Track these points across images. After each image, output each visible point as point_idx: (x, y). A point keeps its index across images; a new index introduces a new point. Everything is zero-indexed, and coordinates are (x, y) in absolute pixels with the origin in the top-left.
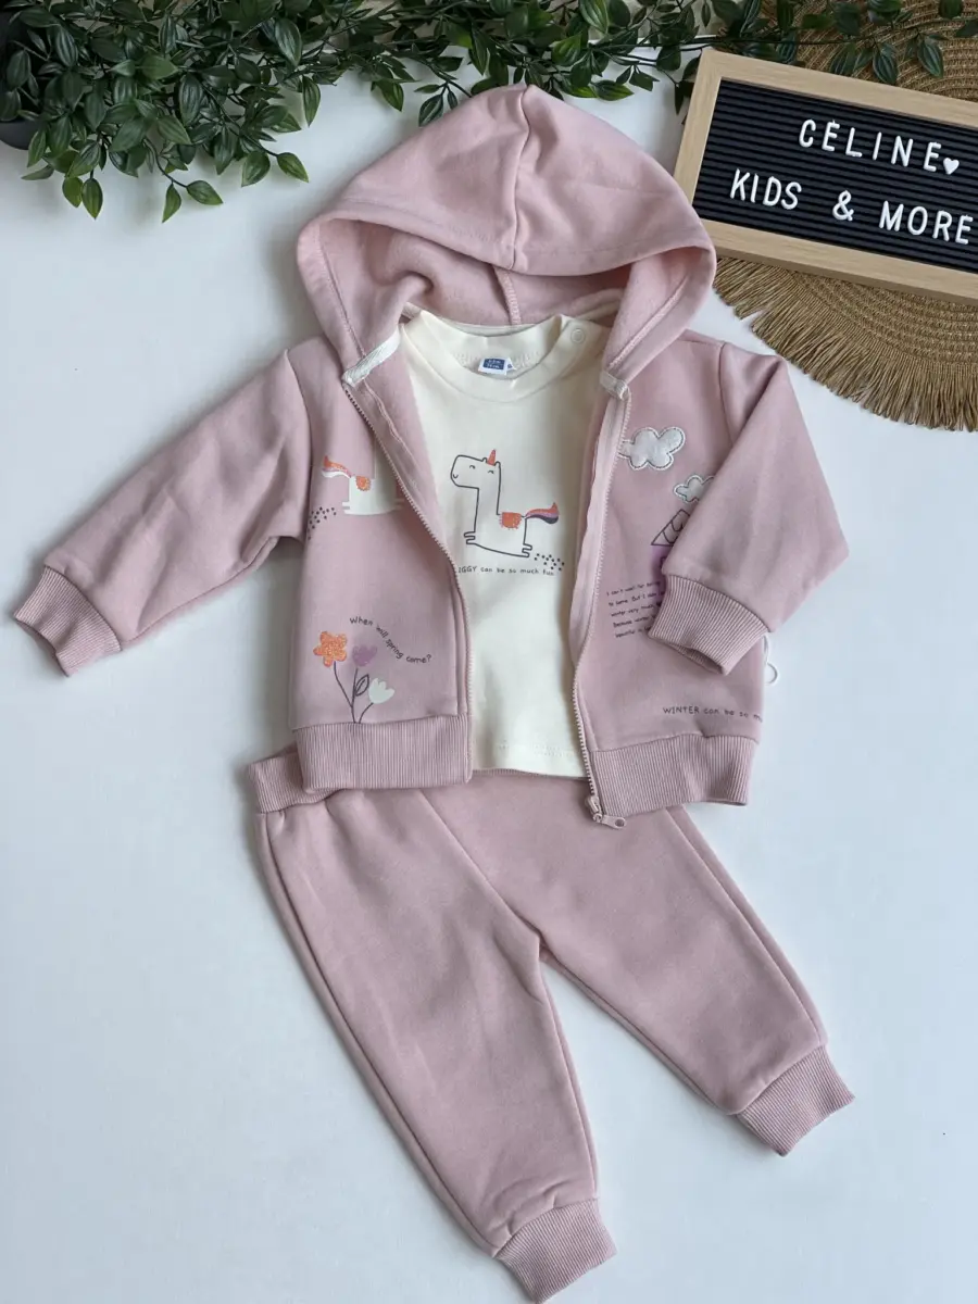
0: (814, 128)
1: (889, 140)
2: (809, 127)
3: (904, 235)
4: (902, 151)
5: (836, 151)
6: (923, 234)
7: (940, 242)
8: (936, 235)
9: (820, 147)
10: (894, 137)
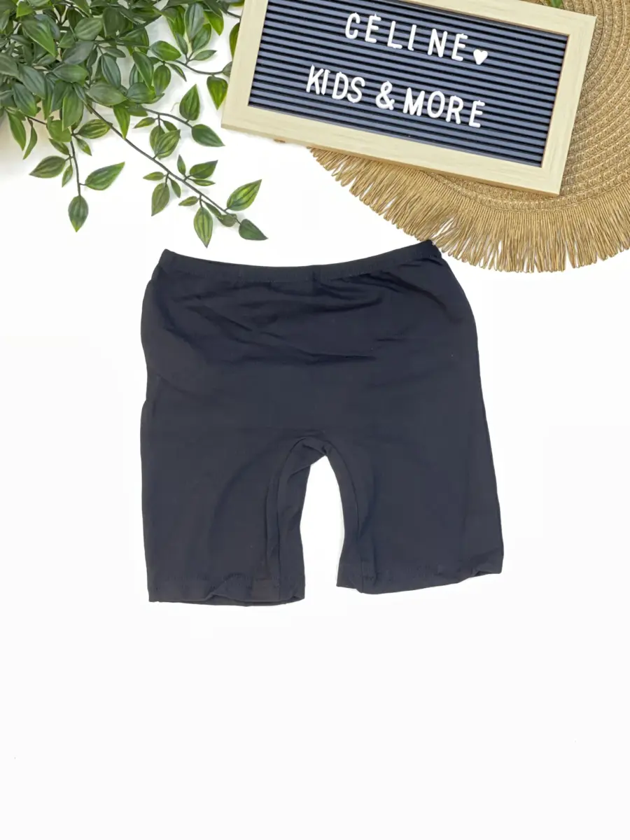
0: (358, 21)
1: (426, 32)
2: (354, 21)
3: (425, 119)
4: (437, 42)
5: (378, 42)
6: (440, 118)
7: (453, 126)
8: (448, 119)
9: (363, 39)
10: (431, 29)
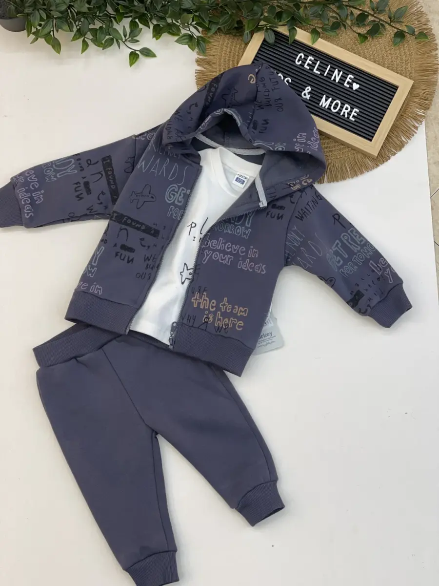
1: (333, 70)
2: (301, 57)
3: (328, 111)
4: (337, 76)
5: (310, 69)
6: (337, 112)
7: (343, 118)
8: (342, 114)
9: (303, 66)
10: (335, 69)
